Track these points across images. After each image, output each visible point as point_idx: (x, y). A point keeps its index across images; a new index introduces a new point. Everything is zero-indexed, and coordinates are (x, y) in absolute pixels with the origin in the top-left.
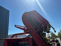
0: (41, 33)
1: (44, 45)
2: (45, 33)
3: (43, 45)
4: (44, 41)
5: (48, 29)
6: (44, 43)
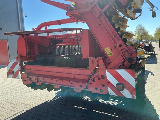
3: (118, 46)
6: (121, 42)
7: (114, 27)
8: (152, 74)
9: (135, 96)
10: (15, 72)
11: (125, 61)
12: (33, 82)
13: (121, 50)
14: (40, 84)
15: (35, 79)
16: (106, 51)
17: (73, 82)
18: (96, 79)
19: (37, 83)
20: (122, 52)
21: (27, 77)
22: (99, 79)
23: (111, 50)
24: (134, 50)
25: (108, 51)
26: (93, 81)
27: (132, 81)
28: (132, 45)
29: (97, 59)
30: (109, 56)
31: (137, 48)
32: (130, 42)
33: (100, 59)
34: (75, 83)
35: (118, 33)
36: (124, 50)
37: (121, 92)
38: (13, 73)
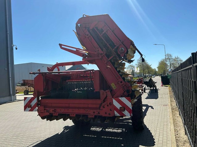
0: (116, 63)
1: (121, 82)
2: (123, 62)
3: (119, 82)
4: (121, 76)
5: (129, 55)
6: (121, 80)
7: (117, 70)
8: (152, 108)
9: (132, 114)
10: (32, 106)
11: (124, 92)
12: (50, 113)
13: (122, 85)
14: (57, 115)
15: (53, 111)
16: (112, 86)
17: (88, 110)
18: (106, 106)
19: (54, 114)
20: (122, 86)
21: (44, 109)
22: (108, 106)
23: (115, 85)
24: (130, 85)
25: (113, 86)
26: (104, 107)
27: (129, 104)
28: (128, 82)
29: (106, 91)
30: (114, 89)
31: (132, 83)
32: (127, 80)
33: (109, 91)
34: (89, 110)
35: (119, 73)
36: (124, 85)
37: (123, 112)
38: (31, 107)
